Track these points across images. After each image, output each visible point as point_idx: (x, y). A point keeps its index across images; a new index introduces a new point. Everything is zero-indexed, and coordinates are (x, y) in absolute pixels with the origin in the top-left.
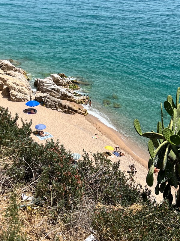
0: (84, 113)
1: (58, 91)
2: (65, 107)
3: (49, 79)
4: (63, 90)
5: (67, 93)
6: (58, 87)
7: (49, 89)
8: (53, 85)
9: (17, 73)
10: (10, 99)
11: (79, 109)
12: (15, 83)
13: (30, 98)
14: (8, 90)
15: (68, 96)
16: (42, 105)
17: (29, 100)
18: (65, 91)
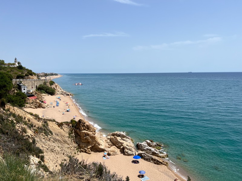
0: (166, 165)
1: (150, 150)
2: (155, 160)
3: (145, 143)
4: (153, 149)
5: (155, 152)
6: (150, 148)
7: (145, 148)
8: (147, 146)
9: (128, 139)
10: (124, 154)
11: (163, 162)
12: (127, 145)
13: (135, 154)
14: (123, 149)
15: (156, 153)
16: (142, 158)
17: (135, 155)
18: (154, 150)
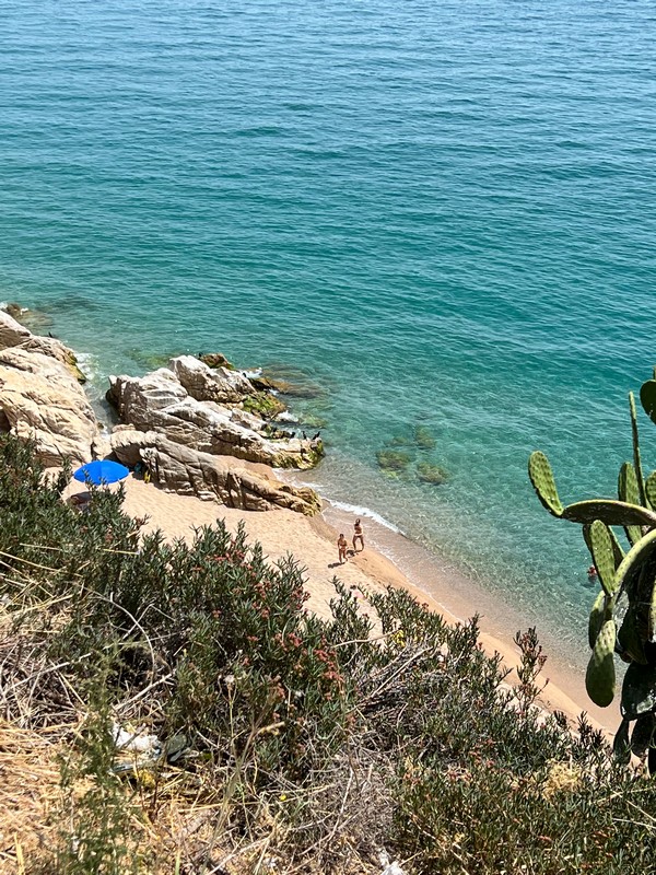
0: (304, 505)
1: (200, 420)
2: (229, 482)
3: (164, 375)
4: (219, 415)
5: (236, 429)
6: (202, 407)
7: (164, 413)
8: (182, 397)
9: (37, 357)
11: (285, 489)
12: (30, 396)
14: (4, 421)
15: (239, 440)
16: (139, 476)
18: (227, 422)
